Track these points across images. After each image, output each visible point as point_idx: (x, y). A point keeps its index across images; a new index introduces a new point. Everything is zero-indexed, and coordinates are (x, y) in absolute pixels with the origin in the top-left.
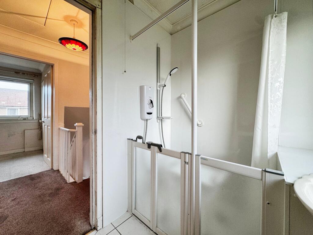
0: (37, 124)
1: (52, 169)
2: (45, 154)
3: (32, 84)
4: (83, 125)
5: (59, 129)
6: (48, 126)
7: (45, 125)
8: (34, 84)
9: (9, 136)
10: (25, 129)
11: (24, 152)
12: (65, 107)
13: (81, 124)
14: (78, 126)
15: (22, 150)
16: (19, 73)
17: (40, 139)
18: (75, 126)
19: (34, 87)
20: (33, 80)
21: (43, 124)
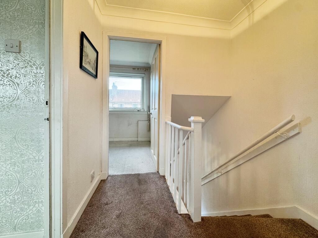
0: (146, 116)
1: (158, 172)
2: (152, 149)
3: (144, 78)
4: (203, 120)
5: (166, 123)
6: (155, 118)
7: (152, 117)
8: (145, 78)
9: (128, 125)
10: (139, 120)
11: (138, 141)
12: (172, 95)
13: (200, 119)
14: (195, 122)
15: (136, 139)
16: (135, 69)
17: (148, 131)
18: (189, 121)
19: (145, 81)
20: (145, 74)
21: (151, 116)
